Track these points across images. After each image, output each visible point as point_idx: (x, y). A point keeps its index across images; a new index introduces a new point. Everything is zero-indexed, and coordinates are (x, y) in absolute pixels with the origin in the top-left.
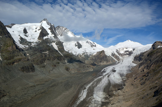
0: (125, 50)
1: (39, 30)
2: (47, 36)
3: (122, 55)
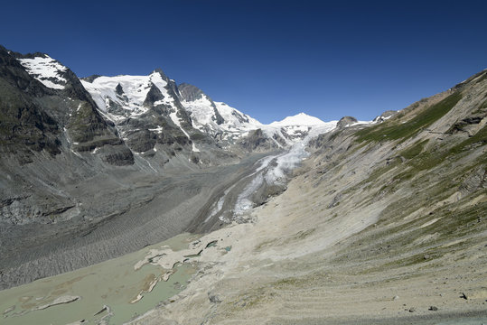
0: (296, 129)
1: (146, 88)
2: (160, 101)
3: (290, 137)
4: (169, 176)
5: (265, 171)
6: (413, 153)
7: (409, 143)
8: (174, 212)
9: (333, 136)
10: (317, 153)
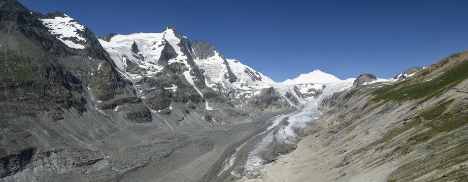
0: (310, 87)
1: (160, 46)
2: (174, 59)
3: (303, 96)
4: (184, 133)
5: (276, 130)
6: (434, 114)
7: (431, 103)
8: (189, 166)
9: (349, 95)
10: (330, 113)
